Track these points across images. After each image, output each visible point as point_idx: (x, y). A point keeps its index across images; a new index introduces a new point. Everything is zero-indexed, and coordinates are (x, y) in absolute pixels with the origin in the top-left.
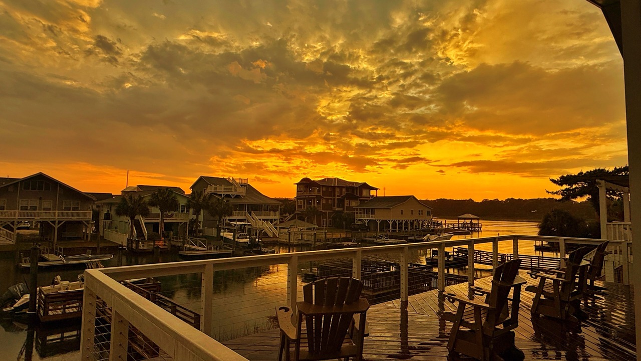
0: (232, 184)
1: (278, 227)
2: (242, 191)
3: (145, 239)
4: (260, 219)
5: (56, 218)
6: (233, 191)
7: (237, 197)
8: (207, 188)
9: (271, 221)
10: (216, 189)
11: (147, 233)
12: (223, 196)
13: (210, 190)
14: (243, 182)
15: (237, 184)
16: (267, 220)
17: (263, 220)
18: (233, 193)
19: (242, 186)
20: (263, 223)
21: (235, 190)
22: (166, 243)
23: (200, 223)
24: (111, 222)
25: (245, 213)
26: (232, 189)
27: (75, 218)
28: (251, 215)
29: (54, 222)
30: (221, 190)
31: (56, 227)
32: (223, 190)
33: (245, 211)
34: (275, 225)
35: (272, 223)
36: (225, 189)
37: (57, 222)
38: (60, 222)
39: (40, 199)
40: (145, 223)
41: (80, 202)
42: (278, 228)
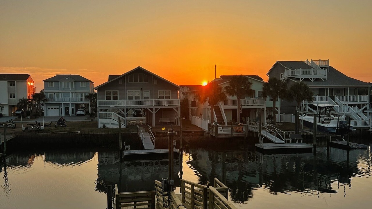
0: (310, 67)
1: (368, 112)
2: (322, 74)
3: (225, 124)
4: (345, 105)
5: (153, 106)
6: (312, 74)
7: (317, 80)
8: (283, 72)
9: (359, 106)
10: (293, 73)
11: (226, 119)
12: (301, 81)
13: (287, 74)
14: (324, 64)
15: (316, 66)
16: (354, 105)
17: (349, 105)
18: (312, 76)
19: (322, 68)
20: (349, 109)
21: (315, 73)
22: (244, 129)
23: (278, 109)
24: (197, 109)
25: (327, 98)
26: (311, 72)
27: (166, 106)
28: (334, 100)
29: (152, 109)
30: (299, 74)
31: (154, 113)
32: (301, 74)
33: (327, 95)
34: (363, 110)
35: (360, 108)
36: (302, 72)
37: (154, 109)
38: (156, 109)
39: (142, 89)
40: (225, 110)
41: (170, 91)
42: (368, 114)
